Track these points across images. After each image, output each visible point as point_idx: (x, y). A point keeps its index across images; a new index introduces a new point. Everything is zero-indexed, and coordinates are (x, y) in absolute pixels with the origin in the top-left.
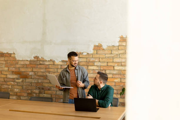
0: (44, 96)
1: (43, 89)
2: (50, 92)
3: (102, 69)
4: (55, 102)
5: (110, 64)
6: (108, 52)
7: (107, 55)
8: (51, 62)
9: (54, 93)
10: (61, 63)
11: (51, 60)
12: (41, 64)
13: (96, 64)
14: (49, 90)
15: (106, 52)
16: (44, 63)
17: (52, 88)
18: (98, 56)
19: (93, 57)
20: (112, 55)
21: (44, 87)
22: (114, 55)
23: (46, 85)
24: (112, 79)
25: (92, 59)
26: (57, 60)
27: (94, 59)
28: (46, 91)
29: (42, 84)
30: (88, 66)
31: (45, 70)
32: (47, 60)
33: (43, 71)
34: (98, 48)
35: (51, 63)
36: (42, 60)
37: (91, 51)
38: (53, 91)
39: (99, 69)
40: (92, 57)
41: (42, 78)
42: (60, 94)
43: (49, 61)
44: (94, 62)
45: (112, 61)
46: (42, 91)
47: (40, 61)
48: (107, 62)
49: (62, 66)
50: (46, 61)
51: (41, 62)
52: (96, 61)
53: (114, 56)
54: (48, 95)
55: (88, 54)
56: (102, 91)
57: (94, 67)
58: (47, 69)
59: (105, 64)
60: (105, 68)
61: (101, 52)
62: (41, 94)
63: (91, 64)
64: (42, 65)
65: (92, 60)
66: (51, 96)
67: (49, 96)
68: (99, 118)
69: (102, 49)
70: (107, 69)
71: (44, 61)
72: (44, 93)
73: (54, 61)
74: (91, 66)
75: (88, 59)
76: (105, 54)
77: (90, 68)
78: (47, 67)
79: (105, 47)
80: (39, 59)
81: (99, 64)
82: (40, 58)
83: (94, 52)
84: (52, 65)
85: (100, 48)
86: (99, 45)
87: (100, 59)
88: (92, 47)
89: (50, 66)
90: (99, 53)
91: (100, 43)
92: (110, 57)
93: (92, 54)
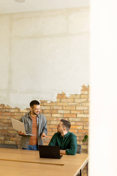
0: (9, 143)
1: (8, 136)
2: (14, 139)
3: (65, 117)
4: (20, 148)
5: (73, 112)
6: (71, 100)
7: (70, 104)
8: (16, 110)
9: (19, 140)
10: (26, 111)
11: (16, 108)
12: (6, 112)
13: (59, 112)
14: (14, 137)
15: (69, 100)
16: (9, 110)
17: (17, 134)
18: (61, 104)
19: (57, 105)
20: (75, 104)
21: (9, 134)
22: (77, 103)
23: (11, 132)
24: (75, 126)
25: (56, 107)
26: (22, 107)
27: (58, 107)
28: (11, 138)
29: (7, 131)
30: (52, 114)
31: (10, 118)
32: (13, 108)
33: (8, 118)
34: (61, 96)
35: (16, 111)
36: (7, 108)
37: (55, 100)
38: (18, 138)
39: (63, 117)
40: (55, 105)
41: (8, 125)
43: (14, 109)
44: (57, 110)
45: (75, 109)
46: (7, 138)
48: (70, 110)
51: (7, 110)
52: (60, 109)
53: (77, 104)
55: (52, 102)
56: (65, 138)
57: (58, 114)
58: (12, 117)
59: (68, 112)
60: (68, 116)
61: (64, 100)
62: (6, 141)
63: (54, 111)
64: (8, 113)
65: (55, 108)
66: (16, 143)
67: (14, 143)
68: (63, 165)
69: (65, 97)
70: (70, 117)
71: (9, 109)
72: (9, 140)
73: (19, 109)
74: (54, 113)
75: (52, 107)
76: (68, 102)
77: (54, 115)
78: (12, 115)
79: (68, 95)
80: (5, 106)
81: (62, 112)
82: (6, 106)
83: (57, 100)
84: (18, 113)
85: (63, 96)
86: (62, 94)
87: (64, 107)
88: (56, 95)
89: (15, 113)
90: (62, 101)
91: (64, 92)
92: (73, 105)
93: (56, 102)
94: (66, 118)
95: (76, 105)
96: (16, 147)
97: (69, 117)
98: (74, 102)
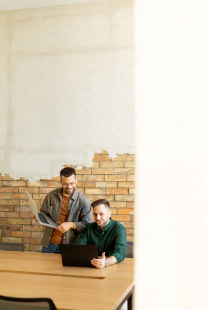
0: (10, 240)
1: (8, 228)
2: (19, 233)
3: (108, 193)
4: (30, 250)
5: (121, 185)
6: (119, 164)
7: (116, 170)
8: (22, 182)
9: (28, 235)
10: (39, 185)
11: (22, 180)
12: (4, 186)
13: (98, 185)
14: (18, 230)
15: (116, 164)
16: (10, 183)
17: (24, 226)
18: (101, 171)
19: (93, 173)
20: (125, 170)
21: (10, 226)
22: (129, 169)
23: (14, 222)
24: (126, 210)
25: (92, 176)
26: (32, 178)
27: (95, 177)
28: (13, 233)
29: (6, 219)
30: (85, 189)
31: (11, 196)
32: (16, 179)
33: (8, 198)
34: (101, 157)
35: (22, 184)
36: (6, 179)
37: (90, 163)
38: (25, 232)
39: (104, 193)
40: (90, 173)
41: (7, 210)
42: (38, 237)
43: (18, 180)
44: (94, 181)
45: (125, 180)
46: (7, 232)
47: (3, 180)
48: (117, 182)
49: (41, 189)
50: (13, 180)
51: (5, 183)
52: (99, 179)
53: (129, 171)
54: (17, 239)
55: (84, 168)
56: (106, 232)
57: (95, 189)
58: (15, 195)
59: (114, 185)
60: (113, 192)
61: (105, 164)
62: (5, 238)
63: (90, 185)
64: (6, 188)
65: (91, 178)
66: (23, 240)
67: (19, 241)
68: (102, 278)
69: (108, 159)
70: (118, 193)
71: (9, 181)
72: (9, 235)
73: (27, 181)
74: (89, 188)
75: (84, 176)
76: (114, 168)
77: (88, 191)
78: (15, 192)
79: (112, 155)
80: (2, 177)
81: (103, 185)
82: (3, 175)
83: (94, 165)
84: (24, 188)
85: (105, 158)
86: (104, 153)
87: (106, 176)
88: (92, 156)
89: (20, 189)
90: (103, 166)
91: (105, 150)
92: (122, 173)
93: (92, 168)
94: (109, 195)
95: (127, 172)
96: (21, 248)
97: (116, 193)
98: (124, 167)
